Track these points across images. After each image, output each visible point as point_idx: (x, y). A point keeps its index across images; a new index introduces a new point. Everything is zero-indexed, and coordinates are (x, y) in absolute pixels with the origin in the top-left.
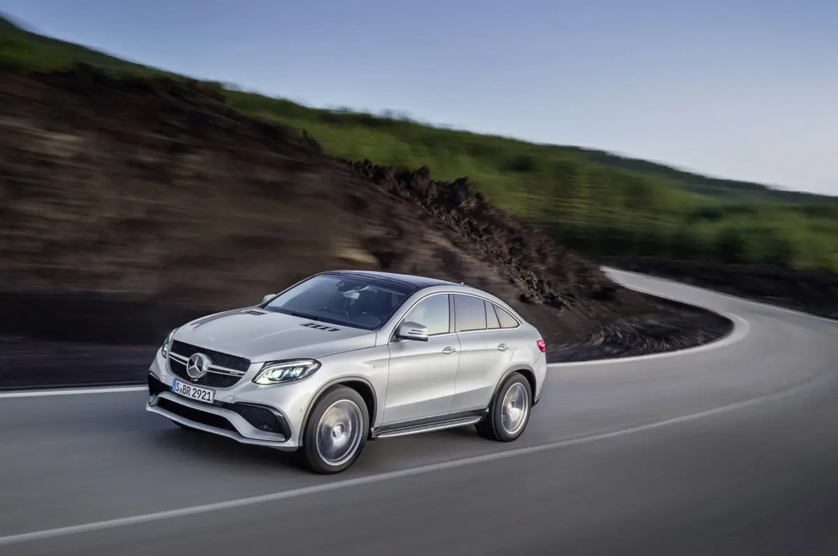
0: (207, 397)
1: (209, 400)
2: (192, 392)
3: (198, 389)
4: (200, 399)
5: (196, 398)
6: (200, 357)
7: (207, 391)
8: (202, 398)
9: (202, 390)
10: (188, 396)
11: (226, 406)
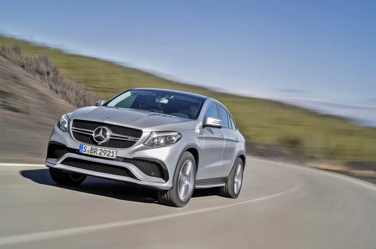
0: (111, 155)
1: (113, 156)
2: (98, 152)
3: (103, 149)
4: (106, 156)
5: (103, 156)
6: (103, 128)
7: (112, 151)
8: (107, 155)
9: (107, 150)
10: (95, 154)
11: (125, 160)
